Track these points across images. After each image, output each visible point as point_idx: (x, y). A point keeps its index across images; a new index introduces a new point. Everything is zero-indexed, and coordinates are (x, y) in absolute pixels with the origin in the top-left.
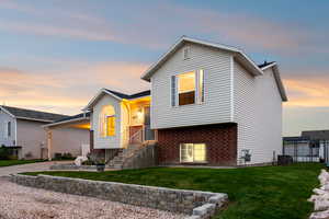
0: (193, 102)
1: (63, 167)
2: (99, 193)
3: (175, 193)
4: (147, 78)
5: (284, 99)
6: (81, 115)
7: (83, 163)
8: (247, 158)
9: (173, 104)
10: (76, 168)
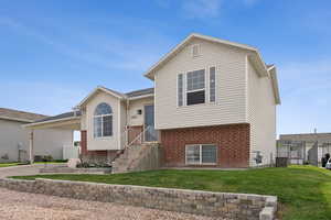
0: (203, 102)
1: (55, 169)
2: (118, 198)
3: (214, 196)
4: (150, 76)
5: (277, 101)
6: (71, 114)
7: (77, 166)
8: (259, 160)
9: (180, 104)
10: (72, 170)
